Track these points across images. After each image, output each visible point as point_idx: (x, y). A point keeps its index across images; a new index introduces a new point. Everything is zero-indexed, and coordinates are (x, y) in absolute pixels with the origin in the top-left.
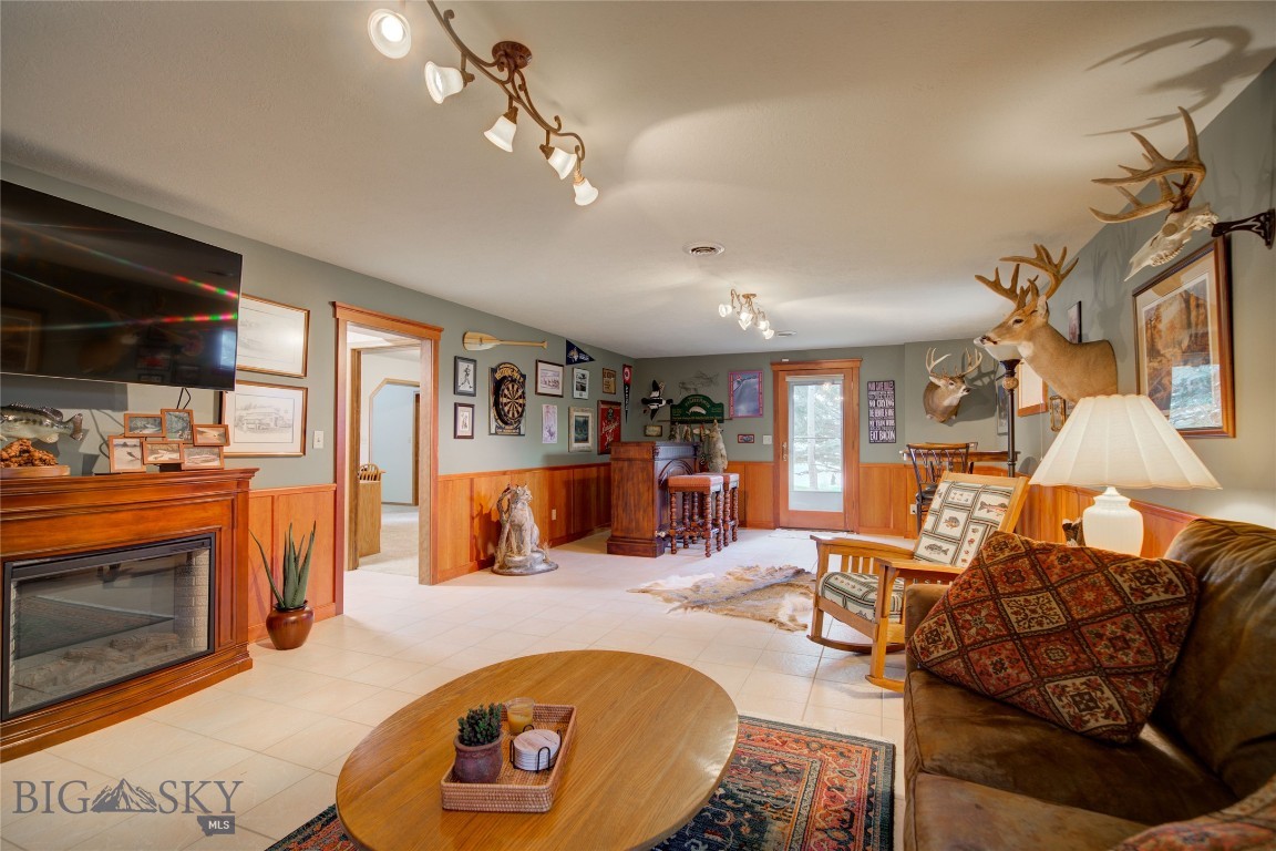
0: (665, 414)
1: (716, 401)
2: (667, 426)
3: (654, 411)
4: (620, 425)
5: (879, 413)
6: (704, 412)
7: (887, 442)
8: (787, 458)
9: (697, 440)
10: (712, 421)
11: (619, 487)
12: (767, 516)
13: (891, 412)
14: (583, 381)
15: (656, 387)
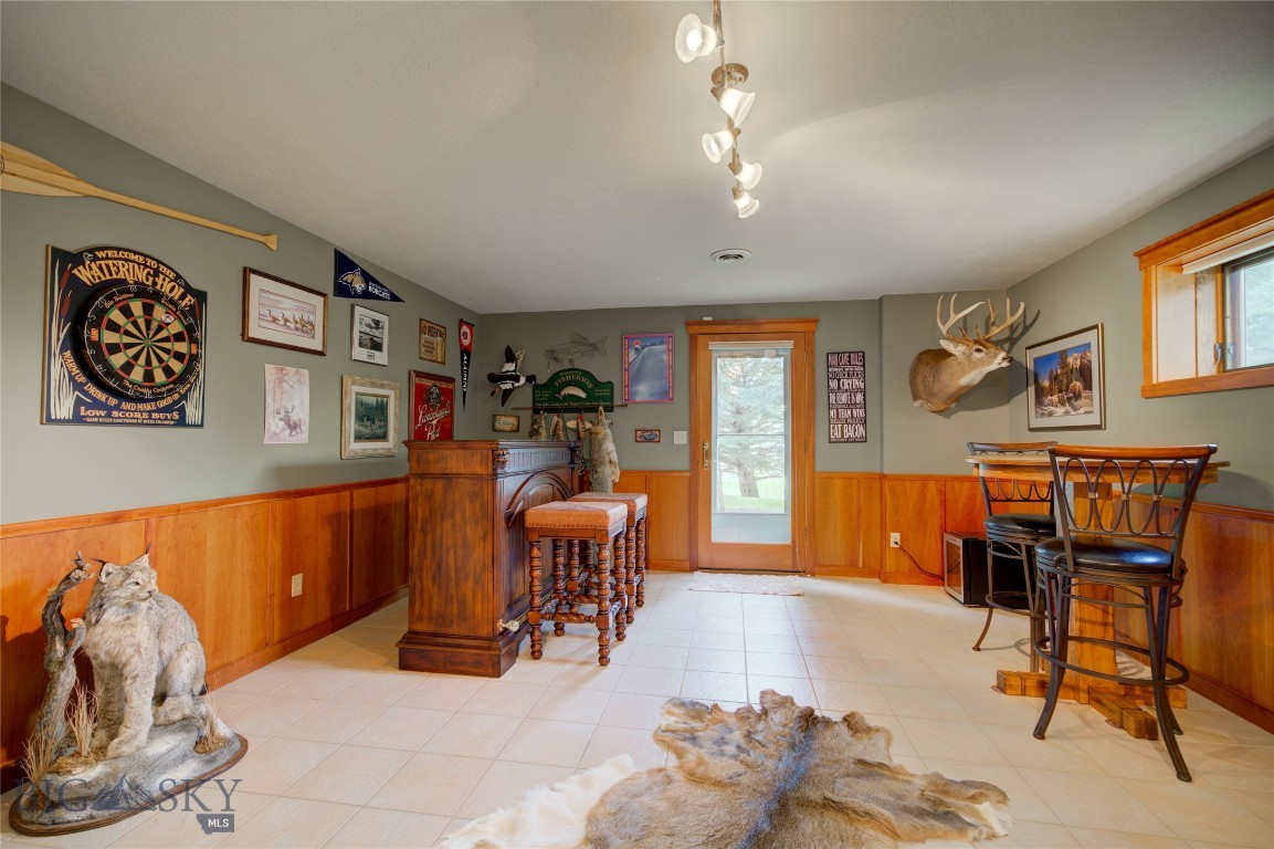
0: (524, 397)
1: (602, 378)
2: (527, 416)
3: (507, 393)
4: (451, 415)
5: (844, 398)
6: (583, 395)
7: (855, 442)
8: (709, 466)
9: (572, 437)
10: (596, 409)
11: (424, 531)
12: (679, 551)
13: (859, 398)
14: (376, 333)
15: (510, 356)
